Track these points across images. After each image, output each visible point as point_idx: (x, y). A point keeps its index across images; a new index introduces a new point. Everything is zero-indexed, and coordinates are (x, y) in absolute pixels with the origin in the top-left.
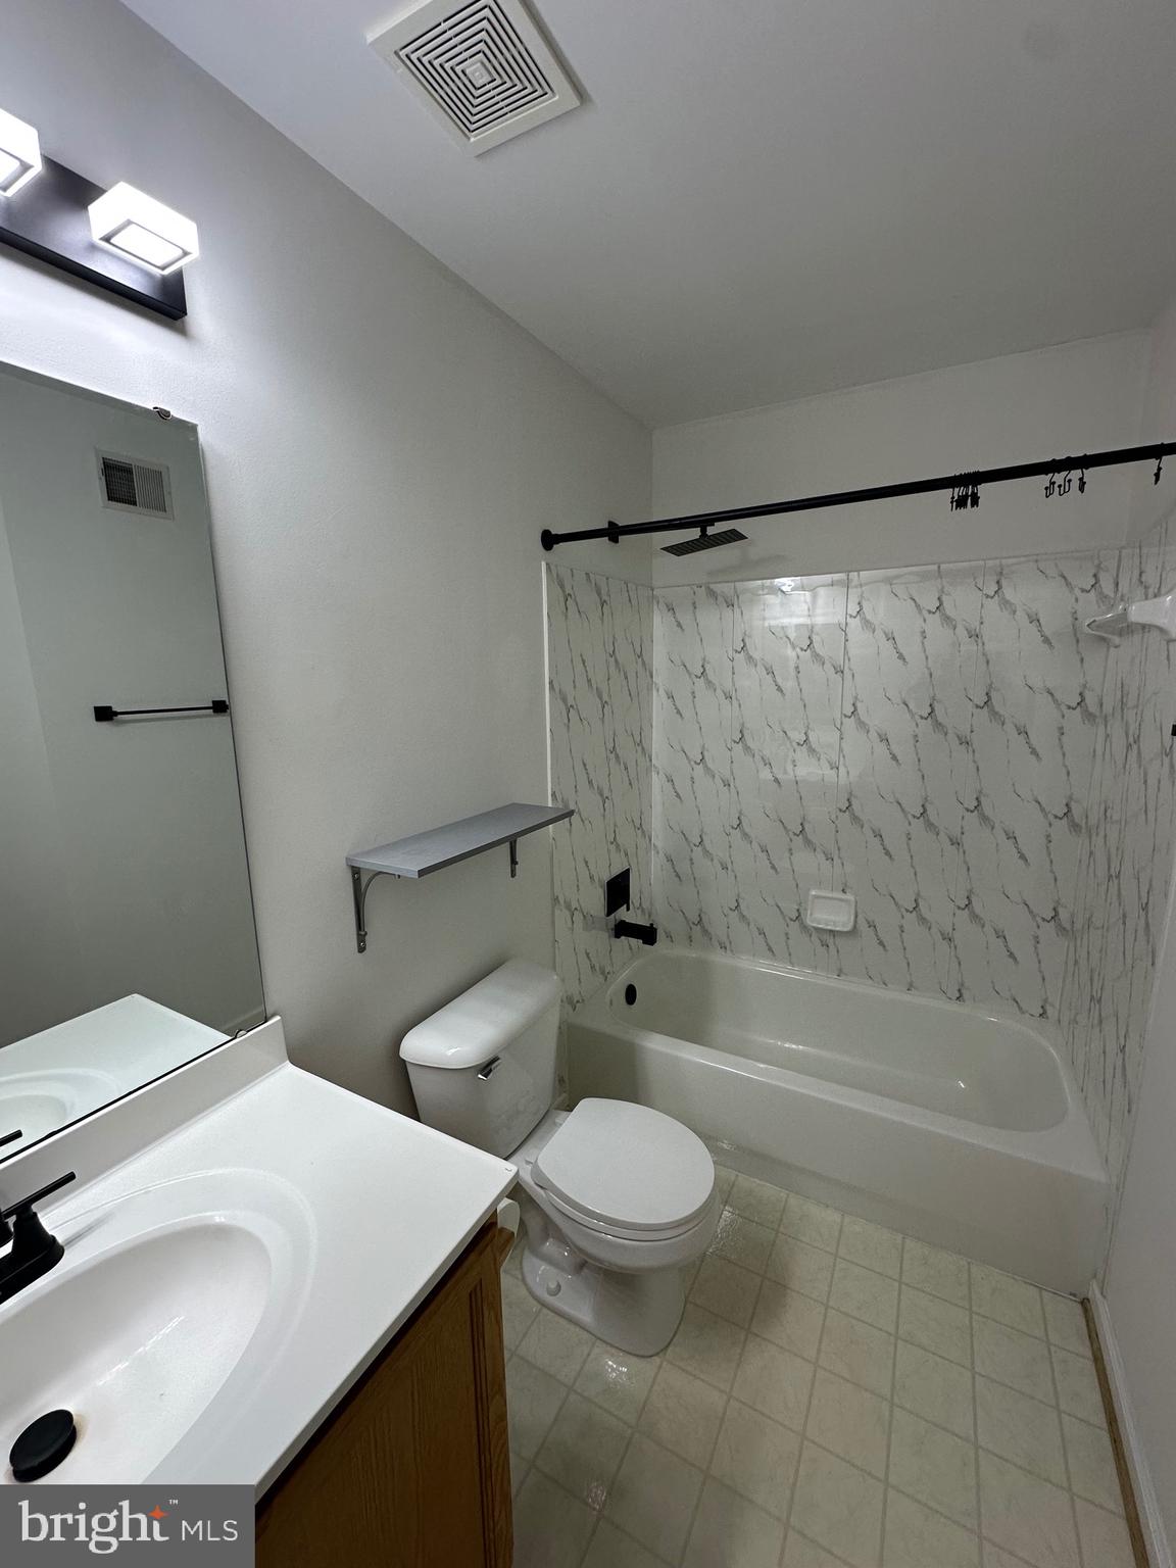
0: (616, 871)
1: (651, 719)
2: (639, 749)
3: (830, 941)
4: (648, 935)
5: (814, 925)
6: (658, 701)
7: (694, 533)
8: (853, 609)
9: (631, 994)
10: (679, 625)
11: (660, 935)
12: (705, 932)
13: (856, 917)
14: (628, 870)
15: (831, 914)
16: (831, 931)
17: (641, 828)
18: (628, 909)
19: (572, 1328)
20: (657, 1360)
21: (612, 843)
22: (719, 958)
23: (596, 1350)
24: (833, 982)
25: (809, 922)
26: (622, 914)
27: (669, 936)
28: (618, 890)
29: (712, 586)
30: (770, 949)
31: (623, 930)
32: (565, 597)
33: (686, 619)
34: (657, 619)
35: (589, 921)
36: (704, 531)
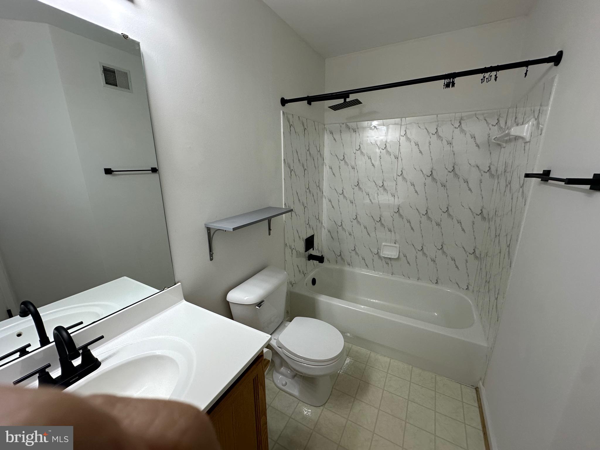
0: (309, 235)
1: (323, 177)
2: (318, 188)
3: (389, 262)
4: (321, 259)
5: (384, 256)
6: (326, 170)
7: (341, 101)
8: (403, 133)
9: (314, 282)
10: (335, 139)
11: (325, 260)
12: (342, 259)
13: (399, 253)
14: (313, 235)
15: (390, 252)
16: (390, 258)
17: (318, 219)
18: (313, 250)
19: (291, 397)
20: (322, 408)
21: (307, 224)
22: (347, 268)
23: (299, 405)
24: (390, 277)
25: (382, 255)
26: (311, 252)
27: (329, 261)
28: (309, 243)
29: (348, 124)
30: (367, 265)
31: (311, 257)
32: (290, 125)
33: (337, 137)
34: (326, 137)
35: (298, 254)
36: (345, 100)
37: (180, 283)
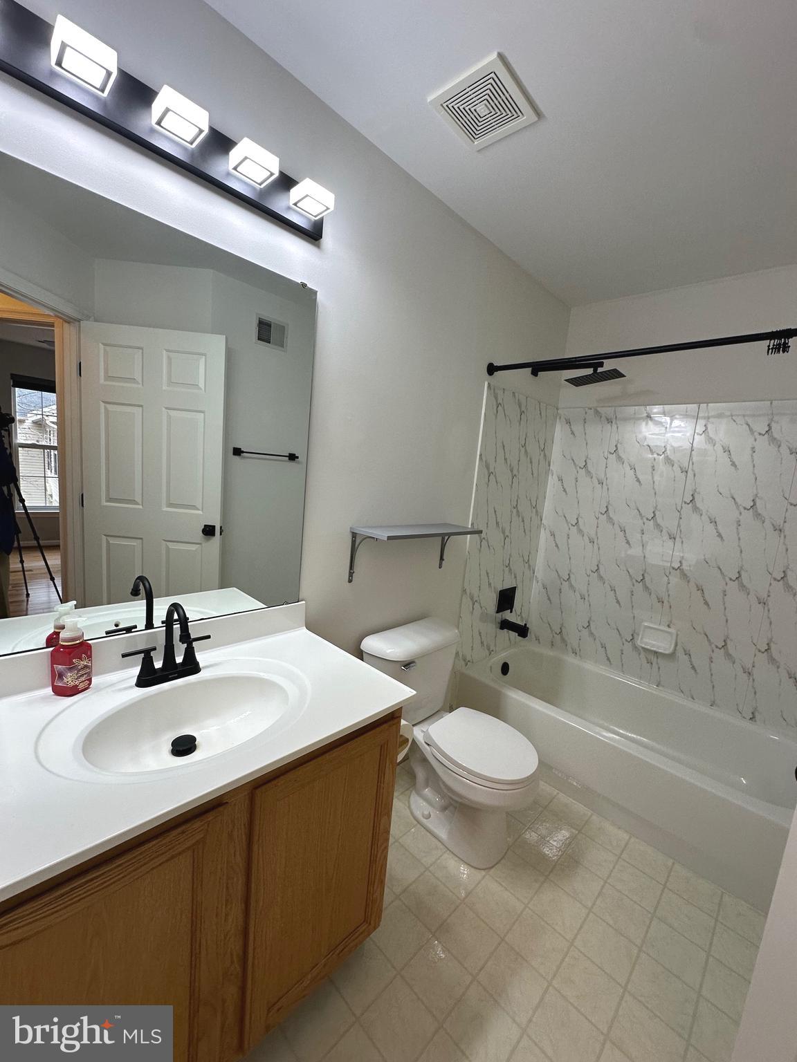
0: (507, 586)
1: (545, 492)
2: (534, 510)
3: (654, 660)
4: (522, 631)
5: (643, 646)
6: (552, 481)
7: (590, 371)
8: (700, 429)
9: (505, 669)
10: (573, 433)
11: (531, 635)
12: (563, 640)
13: (676, 645)
14: (515, 587)
15: (662, 644)
16: (656, 652)
17: (528, 564)
18: (511, 612)
21: (507, 567)
22: (570, 659)
23: (446, 856)
24: (652, 689)
25: (639, 643)
26: (508, 616)
27: (538, 639)
28: (506, 599)
29: (598, 409)
30: (608, 659)
31: (506, 625)
32: (497, 404)
33: (578, 428)
34: (558, 428)
35: (484, 617)
36: (595, 371)
37: (304, 602)
